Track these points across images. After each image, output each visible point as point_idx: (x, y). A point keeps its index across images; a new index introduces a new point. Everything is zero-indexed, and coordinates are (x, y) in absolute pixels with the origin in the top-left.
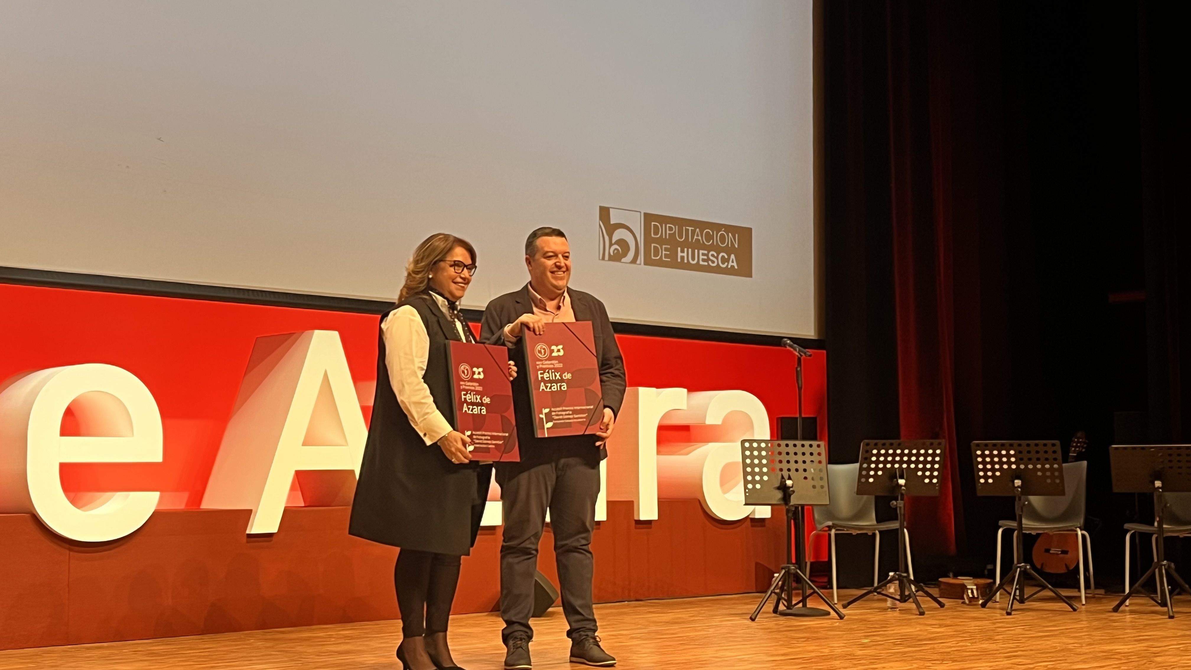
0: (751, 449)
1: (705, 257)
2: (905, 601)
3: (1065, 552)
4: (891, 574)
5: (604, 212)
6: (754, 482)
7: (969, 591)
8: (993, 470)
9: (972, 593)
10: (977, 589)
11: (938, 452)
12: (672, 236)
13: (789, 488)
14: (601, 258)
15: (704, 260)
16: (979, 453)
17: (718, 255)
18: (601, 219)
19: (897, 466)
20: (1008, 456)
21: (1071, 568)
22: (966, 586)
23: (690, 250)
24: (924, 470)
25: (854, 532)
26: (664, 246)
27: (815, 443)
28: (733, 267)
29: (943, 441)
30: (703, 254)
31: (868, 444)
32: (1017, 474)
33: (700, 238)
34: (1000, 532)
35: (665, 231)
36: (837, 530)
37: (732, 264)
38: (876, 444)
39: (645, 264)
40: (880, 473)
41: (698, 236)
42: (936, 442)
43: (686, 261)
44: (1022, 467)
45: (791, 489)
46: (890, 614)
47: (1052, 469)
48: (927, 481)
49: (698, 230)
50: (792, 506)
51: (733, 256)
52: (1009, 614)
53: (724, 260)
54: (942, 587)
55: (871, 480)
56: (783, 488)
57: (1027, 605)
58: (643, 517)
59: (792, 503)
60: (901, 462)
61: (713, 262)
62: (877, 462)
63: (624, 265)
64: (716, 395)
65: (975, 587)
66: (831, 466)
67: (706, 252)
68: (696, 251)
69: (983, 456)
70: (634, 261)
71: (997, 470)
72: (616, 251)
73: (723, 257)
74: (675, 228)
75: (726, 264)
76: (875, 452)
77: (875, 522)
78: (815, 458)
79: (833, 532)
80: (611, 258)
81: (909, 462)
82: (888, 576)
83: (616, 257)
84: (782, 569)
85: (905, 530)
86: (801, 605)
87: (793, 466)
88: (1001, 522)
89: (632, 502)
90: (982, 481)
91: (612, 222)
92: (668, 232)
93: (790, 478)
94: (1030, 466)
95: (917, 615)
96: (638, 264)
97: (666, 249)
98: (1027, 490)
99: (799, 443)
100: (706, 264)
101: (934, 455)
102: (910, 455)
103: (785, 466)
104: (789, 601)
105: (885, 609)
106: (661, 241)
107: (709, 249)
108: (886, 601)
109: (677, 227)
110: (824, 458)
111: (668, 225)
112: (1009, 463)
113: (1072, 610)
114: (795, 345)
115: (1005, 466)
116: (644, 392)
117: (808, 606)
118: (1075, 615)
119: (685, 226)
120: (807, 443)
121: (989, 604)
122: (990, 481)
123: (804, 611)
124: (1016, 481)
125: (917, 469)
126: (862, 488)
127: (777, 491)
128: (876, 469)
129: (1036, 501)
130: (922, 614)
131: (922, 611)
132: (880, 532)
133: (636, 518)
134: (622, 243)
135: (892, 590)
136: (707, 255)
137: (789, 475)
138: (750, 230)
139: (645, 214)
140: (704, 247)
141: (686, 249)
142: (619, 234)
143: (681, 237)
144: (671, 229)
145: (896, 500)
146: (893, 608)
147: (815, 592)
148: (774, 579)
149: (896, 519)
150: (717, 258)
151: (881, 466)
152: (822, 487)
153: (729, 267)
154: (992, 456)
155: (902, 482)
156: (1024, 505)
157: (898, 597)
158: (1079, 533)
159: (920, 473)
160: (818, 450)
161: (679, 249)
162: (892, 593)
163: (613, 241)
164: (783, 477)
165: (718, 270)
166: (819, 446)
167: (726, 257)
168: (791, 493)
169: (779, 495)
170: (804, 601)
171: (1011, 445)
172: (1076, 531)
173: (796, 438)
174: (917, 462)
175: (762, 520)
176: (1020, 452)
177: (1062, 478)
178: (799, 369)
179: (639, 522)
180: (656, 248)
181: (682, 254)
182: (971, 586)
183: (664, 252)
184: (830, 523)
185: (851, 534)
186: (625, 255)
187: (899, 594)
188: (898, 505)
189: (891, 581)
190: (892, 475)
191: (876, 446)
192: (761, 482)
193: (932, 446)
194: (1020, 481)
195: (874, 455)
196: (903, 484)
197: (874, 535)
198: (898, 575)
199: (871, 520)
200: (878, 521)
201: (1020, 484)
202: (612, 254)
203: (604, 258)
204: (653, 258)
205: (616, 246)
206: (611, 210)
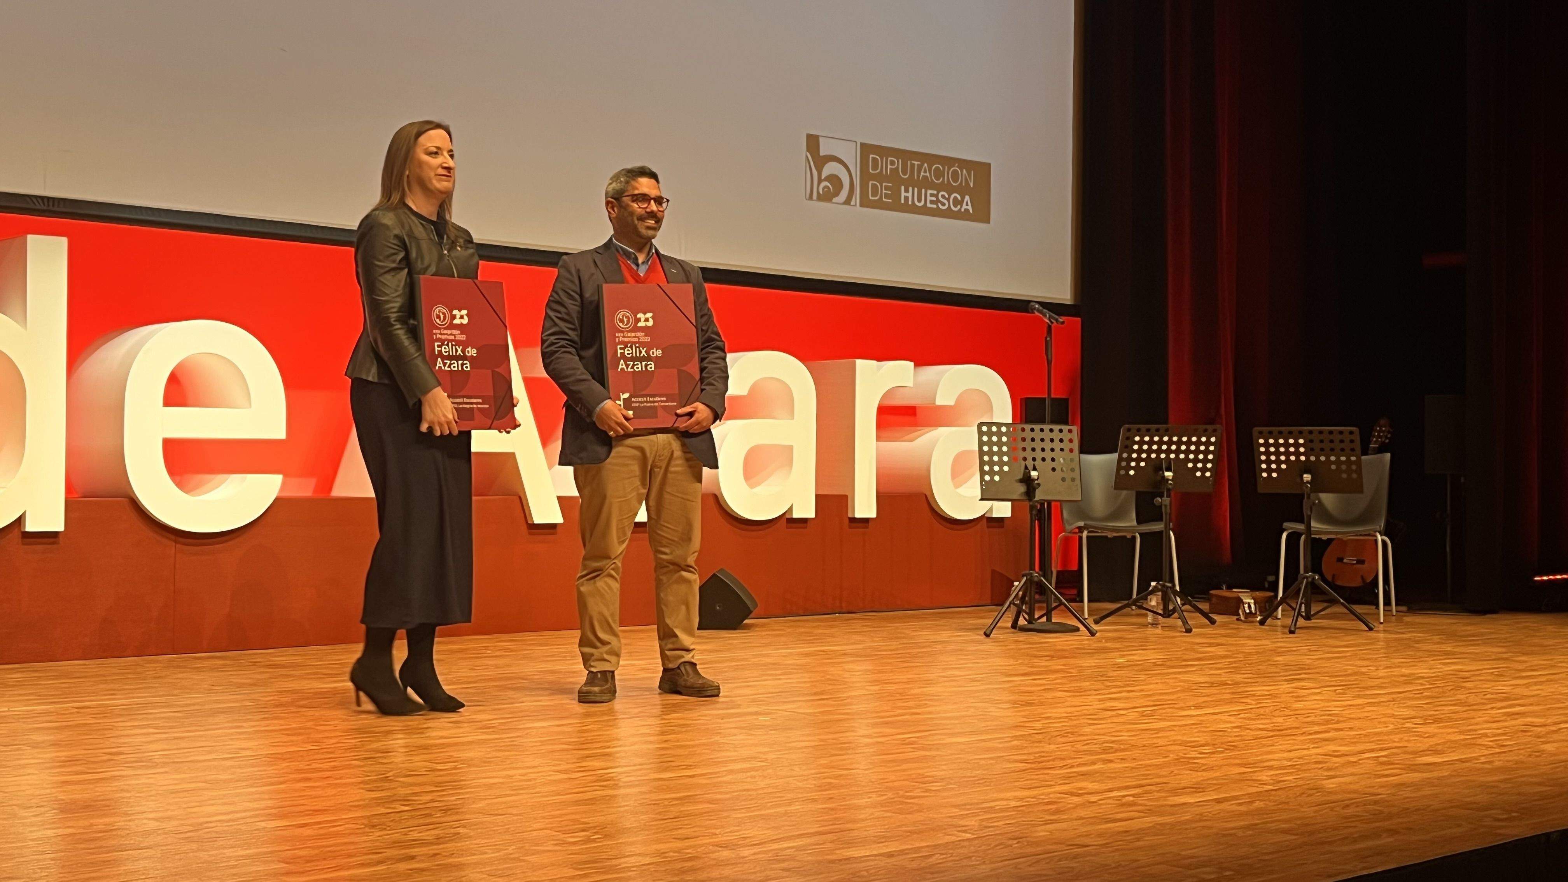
0: (990, 434)
1: (934, 199)
2: (1169, 616)
3: (1360, 562)
4: (1153, 584)
5: (813, 142)
6: (992, 473)
7: (1246, 606)
8: (1278, 462)
9: (1250, 607)
10: (1255, 604)
11: (1213, 439)
12: (895, 171)
13: (1034, 480)
14: (807, 197)
15: (932, 202)
16: (1261, 441)
17: (949, 195)
18: (808, 150)
19: (1163, 456)
20: (1297, 445)
21: (1369, 580)
22: (1242, 600)
23: (916, 189)
24: (1196, 461)
25: (1110, 535)
26: (884, 184)
27: (1065, 428)
28: (967, 210)
29: (1218, 426)
30: (932, 195)
31: (1129, 430)
32: (1307, 468)
33: (928, 174)
34: (1284, 535)
35: (888, 165)
36: (1089, 532)
37: (967, 207)
38: (1139, 430)
39: (861, 205)
40: (1143, 464)
41: (925, 172)
42: (1210, 428)
43: (910, 203)
44: (1313, 458)
45: (1036, 482)
46: (1150, 631)
47: (1348, 462)
49: (926, 165)
50: (1037, 501)
51: (967, 198)
52: (1292, 632)
53: (956, 202)
54: (1214, 600)
55: (1132, 472)
56: (1027, 480)
57: (1314, 622)
58: (858, 515)
59: (1037, 499)
60: (1168, 451)
61: (943, 204)
62: (1140, 451)
63: (835, 208)
64: (948, 371)
65: (1253, 601)
66: (1083, 456)
67: (935, 192)
68: (923, 190)
70: (848, 202)
71: (1283, 462)
72: (826, 190)
73: (955, 198)
74: (898, 161)
75: (959, 207)
76: (1137, 439)
77: (1135, 523)
78: (1066, 445)
79: (1085, 534)
80: (820, 198)
81: (1178, 452)
82: (1150, 586)
83: (827, 197)
84: (1023, 576)
85: (1171, 533)
86: (1044, 619)
87: (1039, 455)
88: (1286, 525)
89: (846, 497)
90: (1265, 475)
91: (822, 153)
92: (889, 167)
93: (1035, 469)
94: (1323, 458)
95: (1182, 632)
96: (852, 205)
97: (887, 188)
98: (1318, 486)
99: (1047, 427)
100: (935, 206)
101: (1208, 443)
102: (1179, 443)
103: (1029, 454)
104: (1031, 613)
105: (1145, 626)
106: (880, 178)
107: (939, 188)
108: (1146, 615)
109: (900, 161)
110: (1076, 445)
111: (889, 158)
112: (1297, 454)
113: (1367, 629)
114: (1045, 310)
116: (863, 366)
117: (1053, 621)
118: (1371, 634)
119: (911, 160)
120: (1056, 428)
121: (1269, 621)
122: (1274, 475)
123: (1049, 627)
124: (1305, 476)
125: (1187, 460)
126: (1121, 481)
127: (1019, 484)
128: (1138, 460)
129: (1327, 499)
130: (1189, 631)
131: (1189, 627)
132: (1139, 534)
133: (850, 515)
134: (834, 179)
135: (1153, 603)
136: (936, 196)
137: (1034, 465)
138: (989, 165)
139: (862, 145)
140: (932, 186)
141: (911, 189)
142: (830, 168)
143: (905, 173)
144: (892, 163)
145: (1162, 496)
146: (1154, 625)
147: (1061, 603)
148: (1013, 588)
149: (1161, 520)
150: (948, 200)
151: (1144, 456)
152: (1073, 480)
153: (963, 210)
154: (1277, 445)
155: (1168, 474)
156: (1314, 503)
157: (1161, 612)
158: (1379, 538)
159: (1190, 465)
160: (1069, 436)
161: (903, 188)
162: (1154, 606)
163: (823, 177)
164: (1026, 468)
165: (948, 214)
166: (1070, 431)
167: (959, 198)
168: (1036, 486)
169: (1022, 488)
170: (1048, 614)
171: (1301, 432)
172: (1376, 536)
173: (1043, 421)
174: (1187, 452)
175: (1001, 520)
176: (1311, 441)
177: (1359, 471)
178: (1048, 339)
179: (854, 520)
180: (874, 186)
181: (907, 194)
182: (1248, 600)
183: (884, 191)
184: (1082, 524)
185: (1107, 537)
186: (837, 194)
187: (1162, 607)
188: (1163, 503)
189: (1153, 592)
190: (1158, 467)
191: (1138, 432)
192: (1001, 473)
193: (1205, 433)
194: (1309, 476)
195: (1136, 443)
196: (1171, 478)
197: (1134, 538)
198: (1161, 585)
199: (1130, 521)
200: (1139, 522)
201: (1310, 479)
202: (821, 192)
203: (811, 198)
204: (871, 198)
205: (827, 184)
206: (821, 139)
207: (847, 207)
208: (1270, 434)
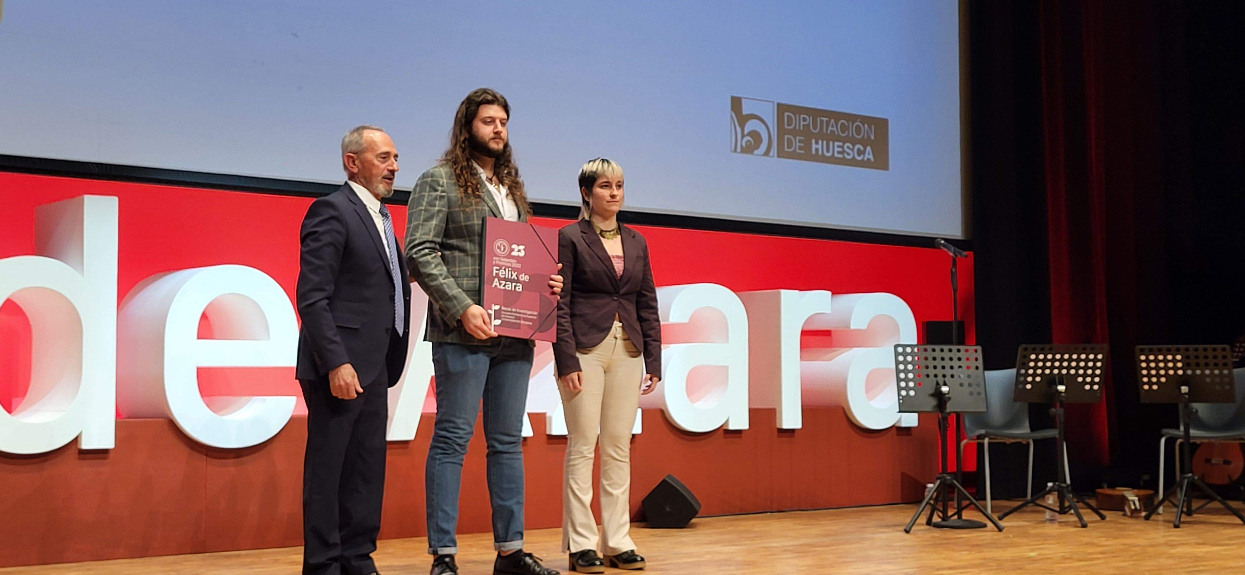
1: (840, 150)
2: (1065, 513)
4: (1050, 484)
5: (736, 103)
6: (907, 388)
7: (1131, 503)
8: (1158, 376)
9: (1134, 504)
10: (1139, 501)
11: (1100, 357)
12: (806, 127)
13: (945, 394)
14: (733, 149)
15: (839, 152)
16: (1142, 357)
17: (854, 146)
18: (732, 110)
19: (1056, 372)
20: (1174, 361)
21: (1235, 478)
22: (1127, 498)
23: (825, 142)
24: (1085, 375)
25: (1008, 441)
26: (798, 138)
29: (1106, 346)
30: (839, 146)
31: (1025, 349)
32: (1184, 380)
33: (835, 129)
34: (1163, 441)
35: (801, 122)
36: (990, 439)
37: (869, 156)
39: (779, 156)
40: (1038, 379)
41: (833, 127)
42: (1098, 346)
44: (1189, 372)
45: (948, 396)
46: (1048, 526)
47: (1221, 375)
48: (1087, 387)
49: (832, 121)
50: (947, 413)
51: (869, 148)
52: (1176, 527)
53: (859, 152)
54: (1101, 497)
55: (1029, 386)
56: (938, 394)
57: (1197, 517)
58: (785, 426)
59: (948, 410)
60: (1061, 368)
61: (849, 154)
62: (1035, 368)
63: (756, 159)
64: (861, 298)
65: (1137, 498)
66: (988, 372)
67: (841, 144)
68: (831, 143)
69: (1147, 361)
70: (767, 153)
71: (1162, 376)
72: (748, 143)
73: (859, 149)
74: (809, 118)
75: (862, 156)
76: (1033, 357)
77: (1028, 430)
79: (986, 441)
80: (743, 150)
81: (1069, 368)
82: (1045, 486)
83: (748, 149)
84: (937, 479)
85: (1063, 440)
86: (956, 517)
89: (774, 410)
90: (1145, 387)
91: (745, 112)
92: (802, 123)
93: (945, 384)
94: (1198, 372)
95: (1078, 527)
96: (771, 157)
97: (800, 141)
98: (1194, 396)
100: (840, 156)
101: (1095, 360)
102: (1070, 360)
103: (940, 372)
104: (944, 512)
105: (1044, 521)
106: (794, 133)
107: (844, 140)
108: (1043, 512)
109: (811, 117)
110: (980, 363)
111: (802, 116)
112: (1175, 368)
114: (950, 246)
115: (1172, 372)
116: (786, 295)
117: (964, 518)
119: (820, 117)
121: (1152, 517)
122: (1155, 388)
123: (961, 524)
124: (1183, 388)
125: (1077, 375)
126: (1018, 394)
127: (930, 398)
128: (1034, 375)
129: (1201, 408)
130: (1085, 526)
131: (1084, 523)
132: (1033, 440)
133: (778, 426)
134: (755, 135)
135: (1050, 501)
136: (842, 147)
137: (944, 381)
138: (887, 120)
139: (778, 104)
140: (839, 139)
141: (820, 142)
142: (751, 125)
143: (815, 128)
144: (805, 120)
145: (1055, 407)
146: (1051, 520)
147: (971, 503)
148: (929, 490)
149: (1053, 428)
150: (853, 150)
151: (1039, 371)
154: (1158, 361)
155: (1061, 388)
156: (1189, 412)
157: (1057, 509)
159: (1080, 379)
160: (975, 355)
161: (814, 141)
162: (1050, 505)
163: (746, 132)
164: (938, 384)
165: (853, 163)
166: (974, 351)
167: (862, 148)
168: (948, 399)
169: (932, 402)
170: (960, 512)
171: (1178, 350)
174: (1077, 368)
175: (909, 429)
176: (1188, 357)
179: (781, 431)
180: (788, 139)
181: (817, 146)
182: (1133, 497)
183: (798, 144)
184: (983, 432)
185: (1005, 443)
186: (757, 147)
187: (1058, 505)
188: (1057, 413)
189: (1048, 492)
190: (1051, 381)
191: (1034, 351)
193: (1093, 350)
194: (1186, 388)
195: (1032, 360)
196: (1063, 391)
197: (1028, 444)
198: (1054, 485)
199: (1024, 430)
200: (1033, 429)
201: (1187, 391)
202: (744, 144)
203: (735, 151)
204: (786, 150)
205: (748, 138)
206: (743, 101)
207: (766, 158)
208: (1151, 352)
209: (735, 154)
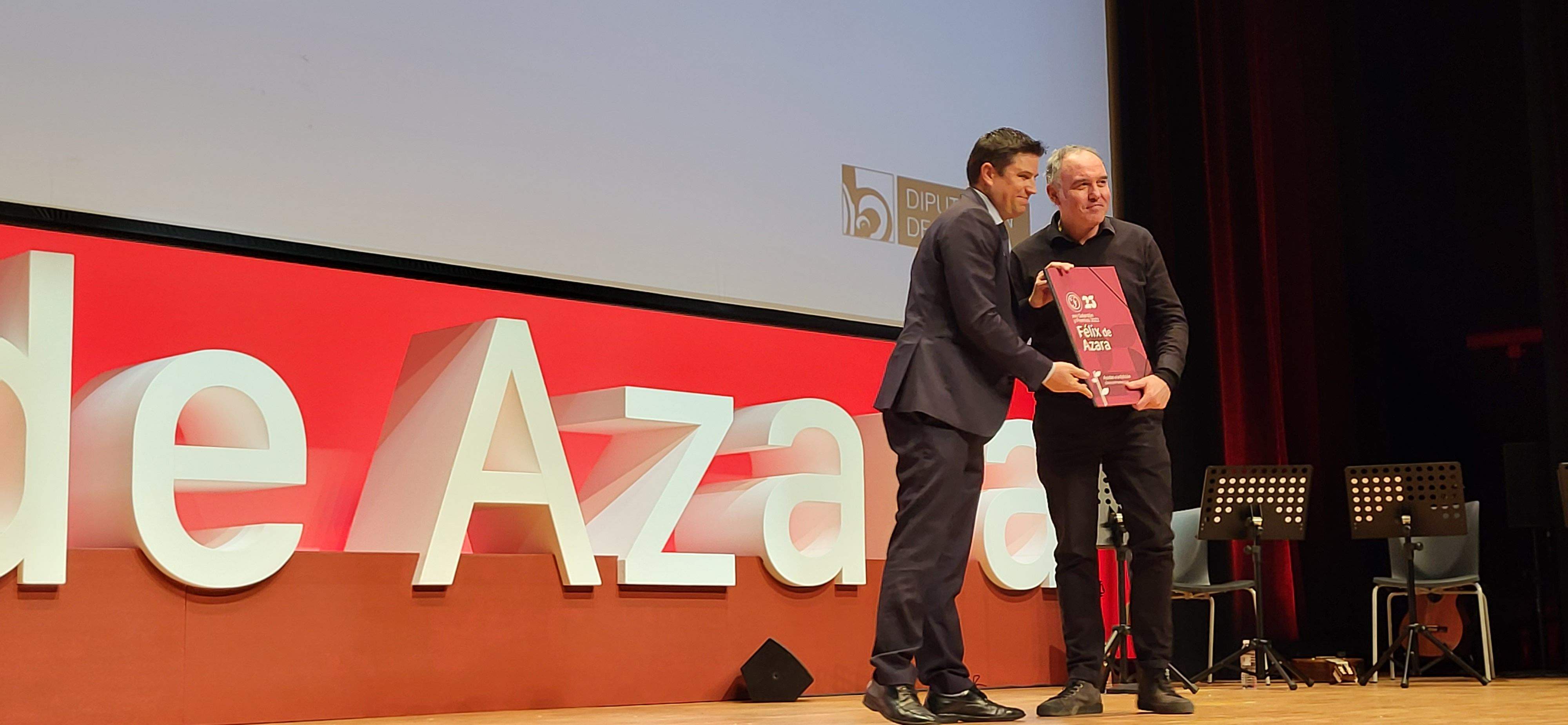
2: (1264, 676)
4: (1245, 640)
5: (848, 173)
7: (1341, 668)
8: (1373, 504)
9: (1345, 669)
10: (1350, 666)
11: (1303, 480)
12: (931, 207)
14: (845, 231)
18: (844, 181)
19: (1250, 499)
20: (1393, 484)
22: (1335, 664)
24: (1285, 505)
25: (1187, 597)
26: (922, 220)
29: (1309, 467)
31: (1214, 472)
32: (1404, 507)
34: (1375, 590)
35: (924, 201)
38: (1224, 472)
39: (899, 243)
40: (1228, 510)
42: (1300, 467)
44: (1411, 498)
46: (1244, 693)
48: (1288, 520)
52: (1404, 687)
55: (1217, 519)
56: (1112, 524)
60: (1255, 495)
62: (1225, 496)
63: (872, 244)
65: (1346, 663)
69: (1360, 485)
70: (886, 238)
71: (1378, 504)
72: (863, 224)
74: (935, 197)
76: (1222, 481)
77: (1209, 584)
80: (858, 233)
81: (1266, 495)
83: (864, 232)
84: (1115, 629)
88: (1377, 579)
90: (1358, 518)
91: (858, 186)
92: (927, 202)
96: (892, 243)
97: (925, 225)
98: (1417, 528)
101: (1297, 485)
102: (1267, 485)
105: (1238, 687)
106: (918, 213)
109: (938, 196)
111: (927, 194)
112: (1394, 494)
115: (1389, 499)
119: (947, 195)
121: (1368, 682)
122: (1369, 518)
124: (1404, 517)
125: (1276, 504)
126: (1205, 531)
128: (1224, 505)
134: (871, 214)
135: (1247, 663)
139: (899, 178)
142: (867, 202)
143: (941, 209)
144: (930, 199)
145: (1251, 545)
146: (1248, 686)
151: (1230, 500)
154: (1371, 485)
155: (1257, 520)
157: (1255, 672)
159: (1279, 510)
162: (1247, 667)
163: (860, 211)
171: (1397, 470)
172: (1475, 588)
174: (1276, 495)
176: (1409, 479)
177: (1462, 510)
180: (911, 222)
182: (1342, 663)
183: (921, 228)
185: (1184, 599)
186: (875, 230)
187: (1256, 667)
188: (1254, 551)
189: (1246, 650)
190: (1244, 512)
191: (1224, 474)
193: (1294, 473)
194: (1409, 517)
195: (1222, 486)
196: (1260, 524)
197: (1209, 600)
198: (1255, 641)
199: (1204, 582)
200: (1213, 581)
201: (1409, 521)
202: (858, 226)
203: (848, 233)
204: (909, 234)
205: (864, 218)
206: (857, 170)
207: (885, 243)
208: (1364, 473)
209: (848, 237)
